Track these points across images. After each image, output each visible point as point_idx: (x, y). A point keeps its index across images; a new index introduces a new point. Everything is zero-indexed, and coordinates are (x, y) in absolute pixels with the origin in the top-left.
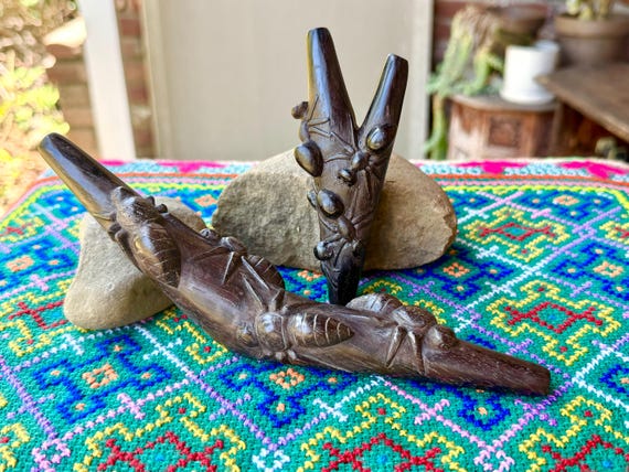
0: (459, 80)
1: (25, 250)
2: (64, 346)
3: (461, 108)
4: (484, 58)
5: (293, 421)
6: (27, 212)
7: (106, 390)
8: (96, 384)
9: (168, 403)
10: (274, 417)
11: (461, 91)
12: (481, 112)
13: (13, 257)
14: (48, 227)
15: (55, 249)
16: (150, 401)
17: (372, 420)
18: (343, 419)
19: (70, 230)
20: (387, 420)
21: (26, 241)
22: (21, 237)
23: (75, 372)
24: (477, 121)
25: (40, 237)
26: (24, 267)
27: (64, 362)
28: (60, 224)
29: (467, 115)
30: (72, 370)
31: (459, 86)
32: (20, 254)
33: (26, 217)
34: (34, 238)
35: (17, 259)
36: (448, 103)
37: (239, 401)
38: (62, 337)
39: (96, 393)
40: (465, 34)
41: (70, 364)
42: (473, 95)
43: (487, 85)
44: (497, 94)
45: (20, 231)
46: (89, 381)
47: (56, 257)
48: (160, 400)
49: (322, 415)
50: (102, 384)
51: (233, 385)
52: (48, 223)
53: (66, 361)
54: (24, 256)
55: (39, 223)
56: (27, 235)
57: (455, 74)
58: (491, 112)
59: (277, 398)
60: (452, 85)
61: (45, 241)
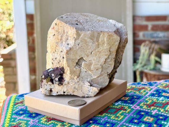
0: (145, 65)
3: (146, 74)
4: (153, 58)
11: (147, 69)
29: (149, 77)
31: (145, 67)
36: (142, 73)
40: (146, 50)
42: (151, 70)
43: (155, 66)
57: (143, 63)
58: (158, 75)
60: (143, 67)
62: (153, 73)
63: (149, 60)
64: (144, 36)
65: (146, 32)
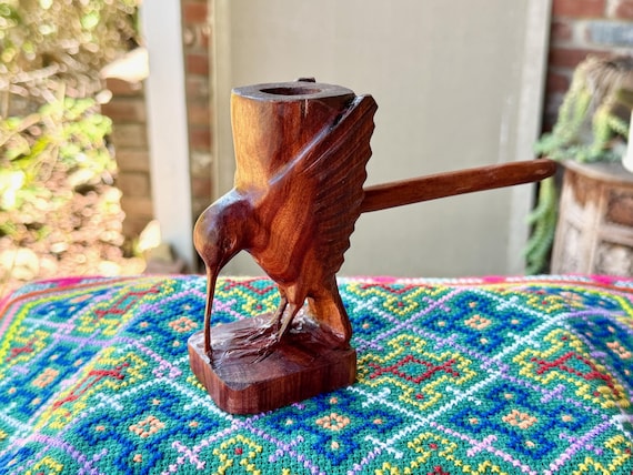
0: (574, 142)
1: (44, 363)
2: (101, 405)
4: (603, 119)
5: (350, 456)
6: (23, 329)
7: (157, 437)
8: (145, 433)
9: (223, 445)
10: (331, 455)
11: (574, 157)
12: (599, 183)
13: (35, 375)
14: (54, 335)
15: (74, 351)
16: (205, 447)
17: (426, 454)
18: (399, 455)
19: (79, 329)
20: (441, 454)
21: (40, 355)
22: (33, 354)
23: (120, 427)
24: (593, 193)
25: (52, 346)
26: (50, 380)
27: (105, 417)
28: (67, 326)
29: (581, 185)
30: (117, 424)
32: (40, 370)
33: (25, 335)
34: (46, 350)
35: (40, 376)
37: (294, 442)
38: (96, 397)
39: (149, 442)
40: (583, 88)
41: (112, 418)
44: (619, 161)
45: (28, 349)
46: (137, 432)
47: (78, 358)
48: (214, 445)
49: (376, 449)
50: (150, 432)
51: (282, 429)
52: (53, 331)
53: (107, 416)
54: (46, 370)
55: (43, 335)
56: (38, 350)
58: (611, 184)
59: (330, 438)
61: (59, 349)
62: (593, 172)
63: (588, 125)
64: (589, 34)
65: (599, 24)
